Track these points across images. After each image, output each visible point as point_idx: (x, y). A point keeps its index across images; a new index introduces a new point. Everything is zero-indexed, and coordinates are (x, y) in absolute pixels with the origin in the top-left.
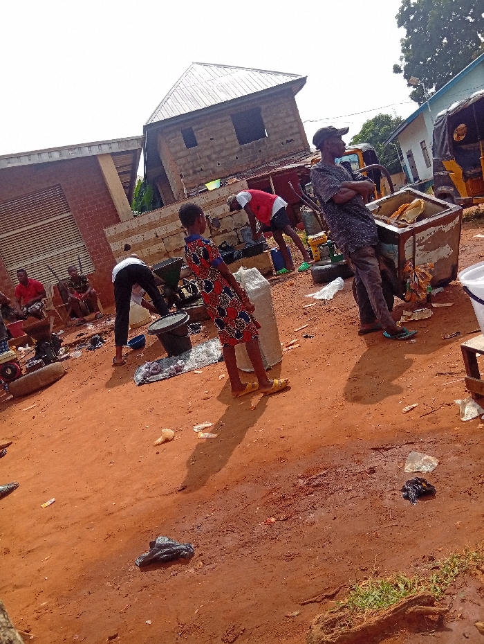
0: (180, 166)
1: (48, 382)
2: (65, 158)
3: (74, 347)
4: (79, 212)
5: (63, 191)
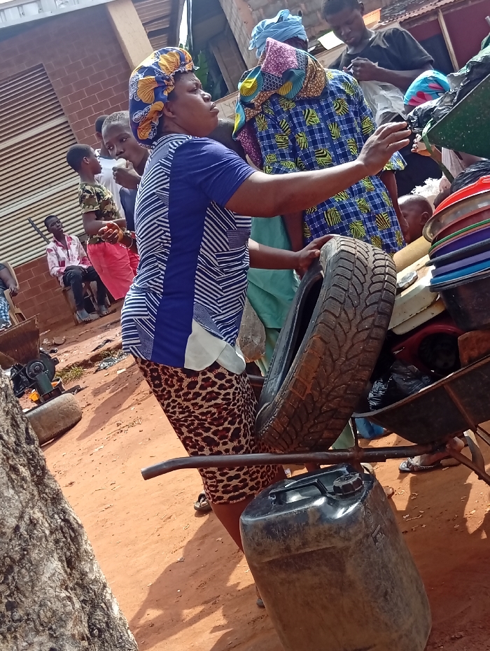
0: (258, 9)
1: (56, 431)
2: (49, 14)
3: (91, 366)
4: (81, 115)
5: (47, 77)
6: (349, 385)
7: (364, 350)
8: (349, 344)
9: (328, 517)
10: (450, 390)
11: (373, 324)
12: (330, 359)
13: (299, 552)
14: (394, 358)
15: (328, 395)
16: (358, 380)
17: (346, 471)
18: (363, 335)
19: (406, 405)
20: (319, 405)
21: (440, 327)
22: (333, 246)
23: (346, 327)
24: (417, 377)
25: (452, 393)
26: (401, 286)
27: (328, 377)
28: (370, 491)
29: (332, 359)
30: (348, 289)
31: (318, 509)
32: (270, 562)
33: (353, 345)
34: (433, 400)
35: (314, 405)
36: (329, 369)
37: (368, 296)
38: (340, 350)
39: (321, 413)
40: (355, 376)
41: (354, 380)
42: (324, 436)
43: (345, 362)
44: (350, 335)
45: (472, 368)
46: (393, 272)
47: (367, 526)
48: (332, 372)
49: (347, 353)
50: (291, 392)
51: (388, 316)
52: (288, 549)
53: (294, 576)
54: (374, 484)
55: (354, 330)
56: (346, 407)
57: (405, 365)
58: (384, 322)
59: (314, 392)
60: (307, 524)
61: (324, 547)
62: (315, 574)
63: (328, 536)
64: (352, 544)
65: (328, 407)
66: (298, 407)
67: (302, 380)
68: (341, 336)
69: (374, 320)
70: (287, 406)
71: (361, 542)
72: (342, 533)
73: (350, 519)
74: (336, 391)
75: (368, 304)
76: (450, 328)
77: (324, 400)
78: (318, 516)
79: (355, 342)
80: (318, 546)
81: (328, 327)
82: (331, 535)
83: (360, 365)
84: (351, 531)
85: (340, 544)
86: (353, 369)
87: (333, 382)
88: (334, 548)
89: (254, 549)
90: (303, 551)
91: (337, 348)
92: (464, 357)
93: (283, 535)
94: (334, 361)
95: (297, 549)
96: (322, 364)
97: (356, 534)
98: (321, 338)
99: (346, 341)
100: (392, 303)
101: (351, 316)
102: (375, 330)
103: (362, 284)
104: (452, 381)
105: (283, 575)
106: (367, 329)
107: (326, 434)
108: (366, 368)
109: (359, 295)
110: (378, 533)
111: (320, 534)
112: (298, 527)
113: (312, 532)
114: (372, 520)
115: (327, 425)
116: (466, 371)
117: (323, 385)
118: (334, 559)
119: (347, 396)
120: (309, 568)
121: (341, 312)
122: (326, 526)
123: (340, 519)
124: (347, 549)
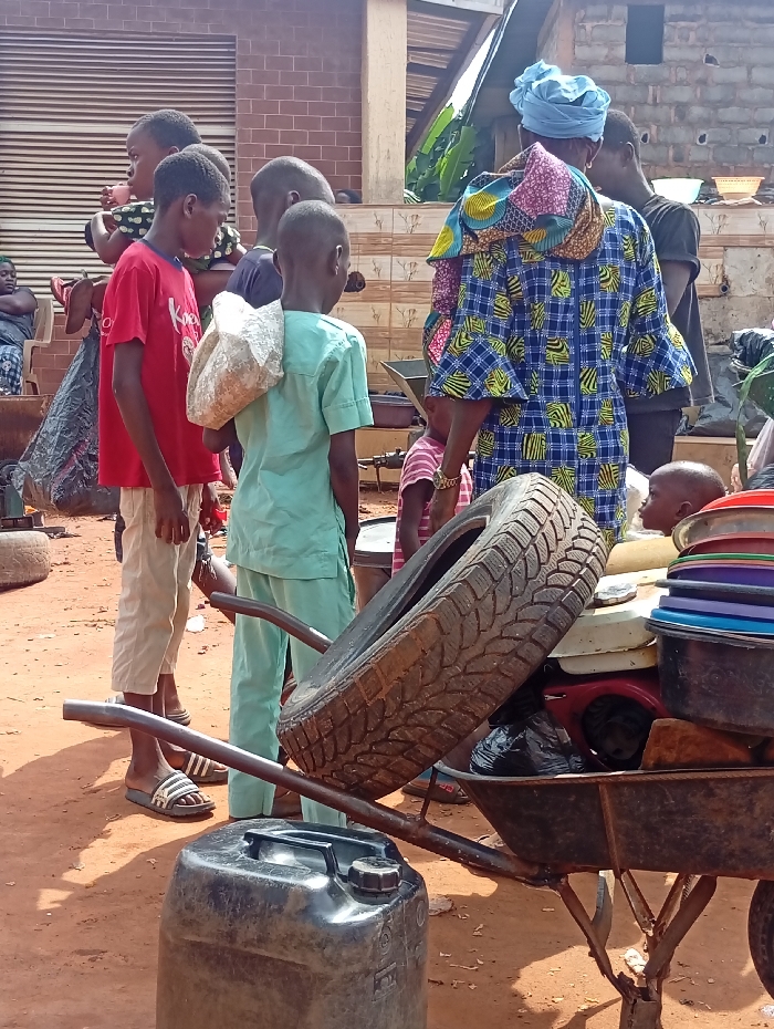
5: (234, 60)
6: (450, 715)
7: (498, 670)
8: (477, 650)
9: (317, 914)
10: (606, 796)
11: (530, 634)
12: (438, 661)
13: (246, 950)
14: (541, 705)
15: (410, 715)
16: (467, 712)
17: (383, 852)
18: (506, 646)
19: (528, 788)
20: (388, 724)
21: (635, 689)
22: (523, 485)
23: (485, 621)
24: (564, 751)
25: (607, 802)
26: (602, 597)
27: (422, 687)
28: (406, 902)
29: (441, 662)
30: (515, 562)
31: (308, 895)
32: (194, 945)
33: (484, 654)
34: (572, 798)
35: (382, 722)
36: (430, 675)
37: (541, 588)
38: (460, 654)
39: (386, 740)
40: (466, 704)
41: (460, 710)
42: (377, 777)
43: (459, 675)
44: (486, 636)
45: (656, 777)
46: (598, 569)
47: (373, 958)
48: (433, 682)
49: (468, 662)
50: (354, 684)
51: (560, 634)
52: (231, 936)
53: (223, 984)
54: (418, 893)
55: (495, 631)
56: (431, 747)
57: (554, 724)
58: (548, 640)
59: (391, 701)
60: (280, 910)
61: (290, 959)
62: (257, 997)
63: (304, 945)
64: (337, 974)
65: (402, 734)
66: (355, 714)
67: (380, 675)
68: (470, 633)
69: (534, 630)
70: (339, 704)
71: (352, 978)
72: (328, 951)
73: (353, 933)
74: (425, 715)
75: (536, 600)
76: (650, 699)
77: (400, 721)
78: (302, 905)
79: (489, 650)
80: (281, 953)
81: (458, 608)
82: (309, 946)
83: (480, 690)
84: (344, 954)
85: (317, 967)
86: (467, 692)
87: (427, 699)
88: (305, 967)
89: (179, 912)
90: (254, 951)
91: (457, 648)
92: (651, 754)
93: (234, 910)
94: (442, 666)
95: (246, 944)
96: (422, 663)
97: (349, 962)
98: (438, 622)
99: (475, 642)
100: (574, 616)
101: (500, 607)
102: (528, 646)
103: (540, 564)
104: (616, 784)
105: (205, 974)
106: (516, 639)
107: (381, 776)
108: (489, 699)
109: (527, 579)
110: (387, 975)
111: (292, 936)
112: (264, 908)
113: (281, 927)
114: (386, 950)
115: (389, 762)
116: (644, 778)
117: (408, 696)
118: (297, 986)
119: (439, 730)
120: (252, 983)
121: (487, 593)
122: (309, 927)
123: (336, 925)
124: (325, 979)
